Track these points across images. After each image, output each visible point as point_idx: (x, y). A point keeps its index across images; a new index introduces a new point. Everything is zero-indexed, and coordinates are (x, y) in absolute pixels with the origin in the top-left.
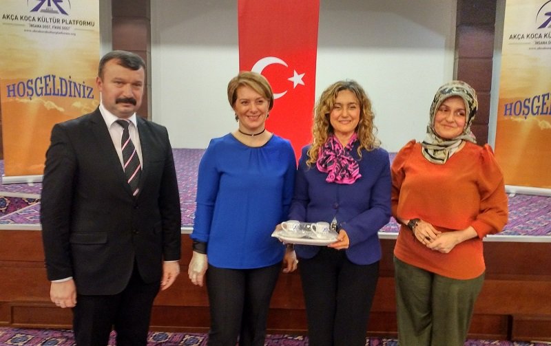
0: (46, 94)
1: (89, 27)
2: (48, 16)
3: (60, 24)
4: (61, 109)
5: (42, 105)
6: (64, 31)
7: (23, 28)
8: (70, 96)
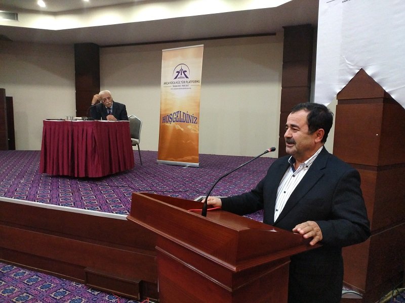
0: (177, 121)
1: (197, 84)
2: (180, 80)
3: (185, 84)
4: (182, 129)
5: (174, 127)
6: (187, 87)
7: (170, 88)
8: (187, 122)
